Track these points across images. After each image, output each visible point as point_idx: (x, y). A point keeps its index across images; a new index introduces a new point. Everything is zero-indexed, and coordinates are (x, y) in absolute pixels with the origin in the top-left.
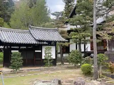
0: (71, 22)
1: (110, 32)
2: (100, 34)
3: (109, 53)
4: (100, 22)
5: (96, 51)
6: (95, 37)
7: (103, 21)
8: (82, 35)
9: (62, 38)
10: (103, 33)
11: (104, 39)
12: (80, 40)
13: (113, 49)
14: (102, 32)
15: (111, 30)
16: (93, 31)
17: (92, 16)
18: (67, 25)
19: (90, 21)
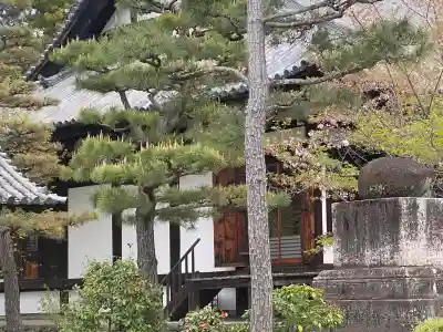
0: (86, 67)
1: (346, 143)
2: (286, 156)
3: (342, 277)
4: (281, 73)
5: (267, 265)
6: (256, 170)
7: (299, 64)
8: (168, 158)
9: (19, 175)
10: (305, 145)
11: (307, 185)
12: (149, 191)
13: (368, 253)
14: (293, 139)
15: (352, 126)
16: (248, 133)
17: (235, 32)
18: (46, 86)
19: (215, 63)
